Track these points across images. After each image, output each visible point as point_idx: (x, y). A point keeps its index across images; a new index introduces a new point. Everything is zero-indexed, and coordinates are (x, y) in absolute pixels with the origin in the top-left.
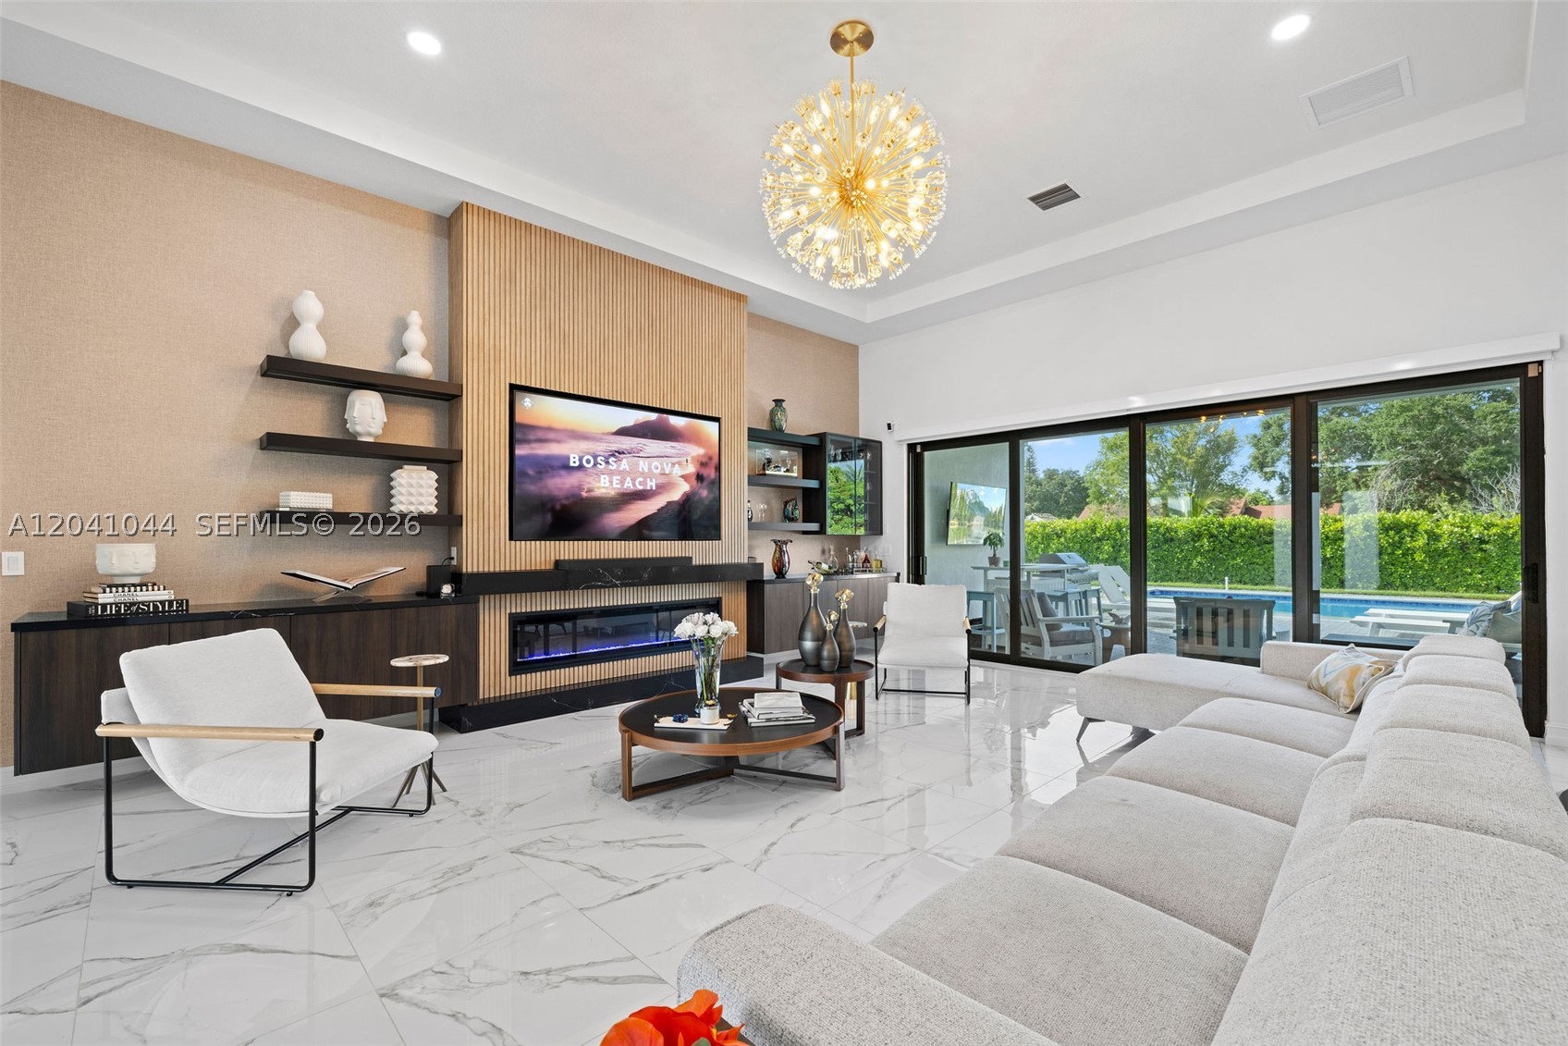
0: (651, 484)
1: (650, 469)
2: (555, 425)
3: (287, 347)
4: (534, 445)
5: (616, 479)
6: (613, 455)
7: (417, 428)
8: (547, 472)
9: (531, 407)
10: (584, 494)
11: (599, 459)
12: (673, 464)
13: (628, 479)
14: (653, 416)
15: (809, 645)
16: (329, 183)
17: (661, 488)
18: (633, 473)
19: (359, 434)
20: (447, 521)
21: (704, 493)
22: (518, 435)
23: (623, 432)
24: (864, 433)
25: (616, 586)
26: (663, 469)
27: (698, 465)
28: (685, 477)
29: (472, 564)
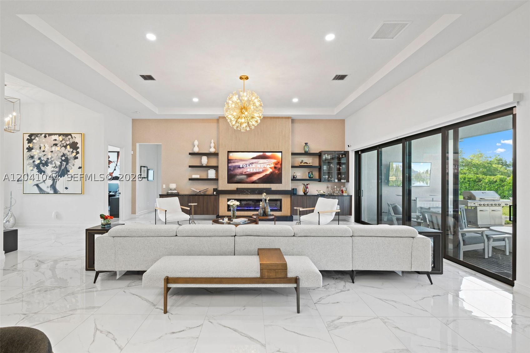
0: (261, 170)
1: (260, 166)
2: (237, 159)
3: (193, 150)
4: (232, 163)
5: (251, 169)
6: (251, 164)
8: (235, 169)
9: (233, 156)
10: (244, 173)
11: (247, 165)
12: (267, 165)
13: (255, 169)
14: (261, 154)
17: (263, 171)
18: (256, 168)
19: (203, 164)
20: (216, 180)
21: (277, 171)
22: (229, 162)
23: (254, 158)
25: (249, 194)
26: (264, 166)
27: (275, 164)
28: (271, 168)
29: (221, 188)
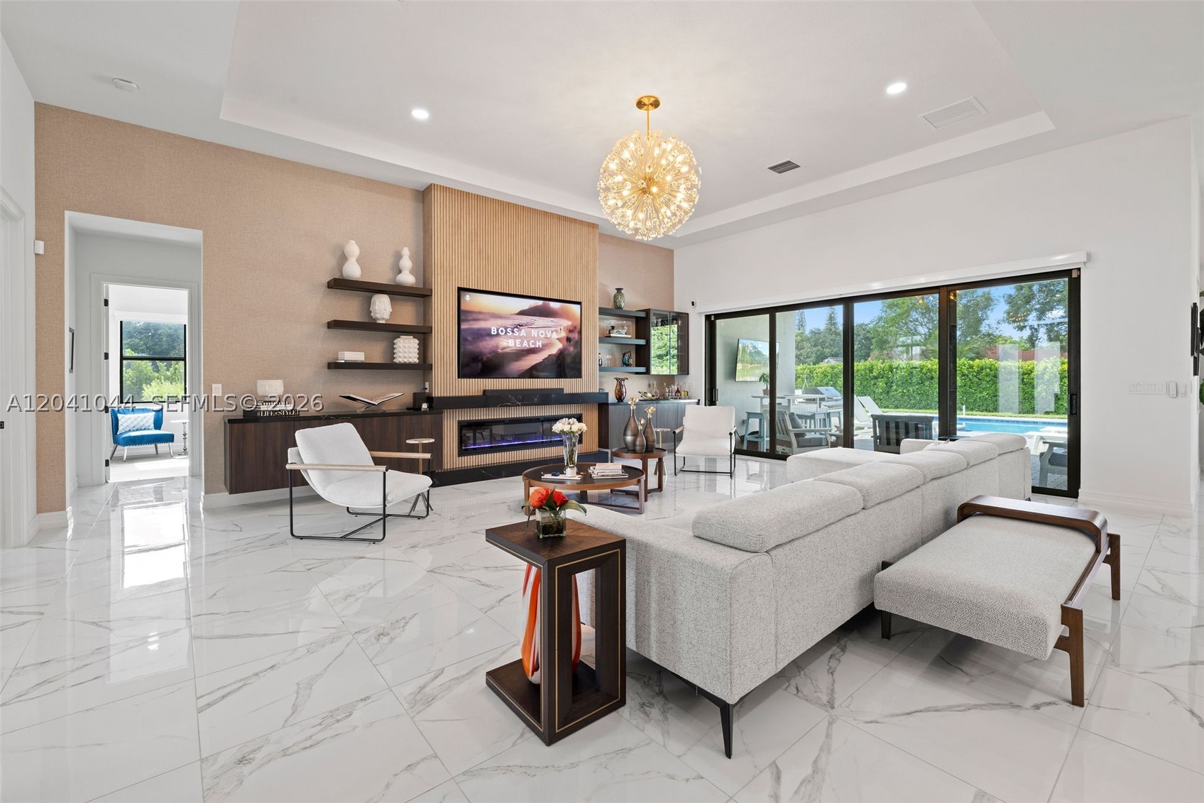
0: (539, 344)
1: (538, 335)
2: (483, 310)
3: (341, 271)
4: (471, 322)
5: (518, 341)
6: (516, 327)
7: (408, 314)
8: (478, 338)
9: (470, 300)
10: (500, 351)
11: (508, 330)
12: (552, 332)
13: (525, 341)
14: (540, 303)
15: (629, 438)
16: (361, 178)
17: (545, 347)
18: (528, 337)
19: (378, 319)
20: (424, 367)
21: (572, 349)
22: (462, 317)
23: (522, 313)
24: (678, 308)
25: (519, 405)
26: (546, 335)
27: (567, 332)
28: (560, 340)
29: (438, 392)
